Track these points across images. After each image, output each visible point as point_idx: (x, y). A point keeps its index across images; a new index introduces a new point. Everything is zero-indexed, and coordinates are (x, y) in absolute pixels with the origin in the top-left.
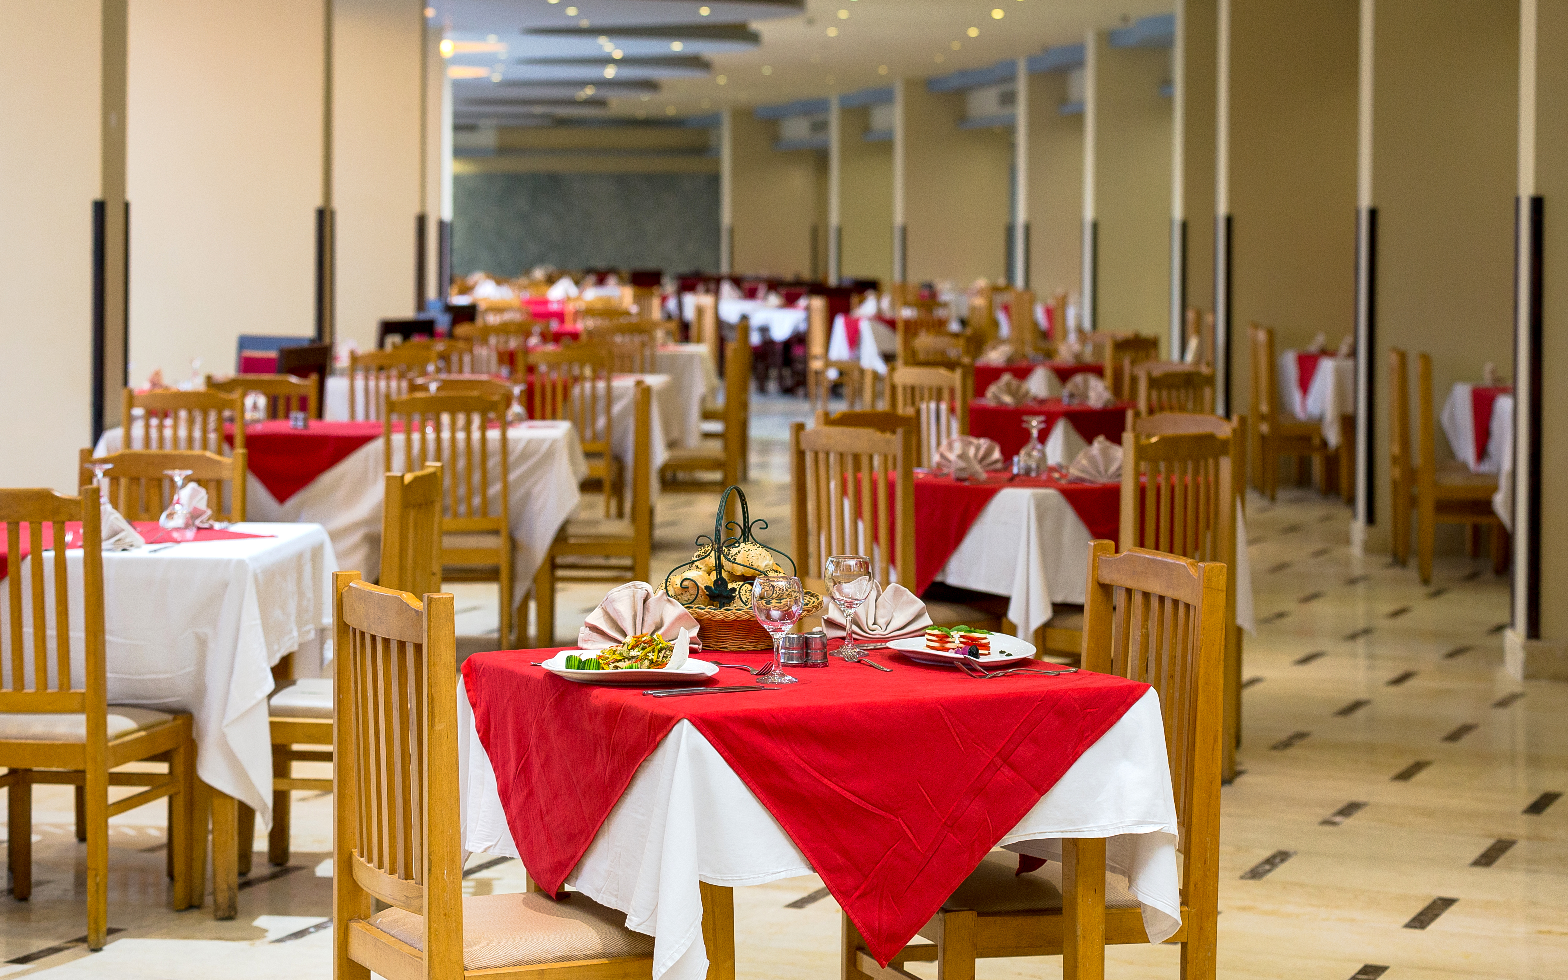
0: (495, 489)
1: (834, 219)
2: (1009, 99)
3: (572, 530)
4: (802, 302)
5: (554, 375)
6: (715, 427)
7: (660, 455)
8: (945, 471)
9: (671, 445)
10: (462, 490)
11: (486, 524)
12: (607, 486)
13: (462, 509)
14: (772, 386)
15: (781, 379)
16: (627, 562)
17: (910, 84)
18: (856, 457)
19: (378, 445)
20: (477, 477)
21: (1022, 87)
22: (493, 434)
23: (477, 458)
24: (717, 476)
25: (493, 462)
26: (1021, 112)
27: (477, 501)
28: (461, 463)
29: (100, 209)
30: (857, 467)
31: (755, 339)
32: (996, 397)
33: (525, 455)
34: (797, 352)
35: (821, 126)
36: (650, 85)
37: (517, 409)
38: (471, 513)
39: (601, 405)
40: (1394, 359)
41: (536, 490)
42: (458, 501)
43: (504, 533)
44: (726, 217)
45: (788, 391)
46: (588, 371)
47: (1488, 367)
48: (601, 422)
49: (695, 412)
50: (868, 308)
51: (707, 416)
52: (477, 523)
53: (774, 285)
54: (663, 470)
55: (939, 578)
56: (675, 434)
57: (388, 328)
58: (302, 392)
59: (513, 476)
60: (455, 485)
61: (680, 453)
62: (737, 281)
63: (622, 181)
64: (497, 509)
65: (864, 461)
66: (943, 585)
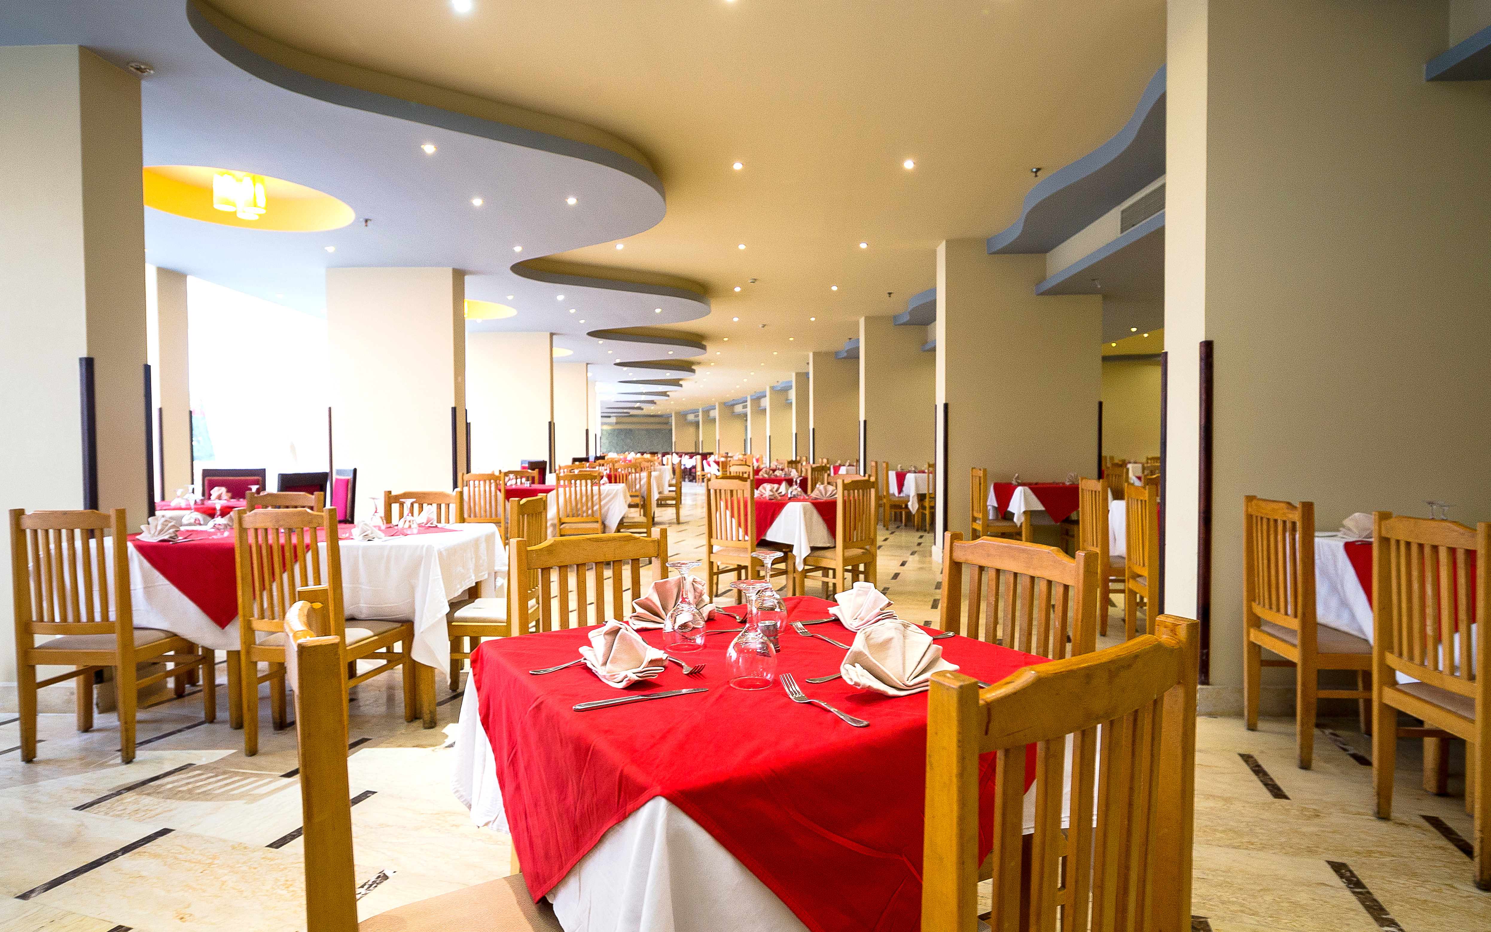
0: (596, 508)
1: (701, 439)
2: (745, 407)
3: (625, 520)
4: (694, 457)
5: (623, 472)
6: (674, 489)
7: (655, 496)
8: (764, 496)
9: (660, 493)
10: (585, 508)
11: (593, 519)
12: (640, 506)
13: (585, 514)
14: (687, 480)
15: (689, 478)
16: (645, 530)
17: (720, 404)
18: (732, 491)
19: (554, 492)
20: (590, 504)
21: (749, 403)
22: (595, 488)
23: (590, 497)
24: (674, 502)
25: (596, 498)
26: (749, 410)
27: (590, 512)
28: (584, 499)
29: (454, 410)
30: (732, 495)
31: (683, 467)
32: (762, 475)
33: (607, 495)
34: (693, 470)
35: (697, 416)
36: (652, 402)
37: (605, 479)
38: (588, 516)
39: (638, 481)
40: (873, 464)
41: (611, 507)
42: (584, 512)
43: (600, 522)
44: (674, 440)
45: (691, 481)
46: (633, 471)
47: (899, 466)
48: (638, 487)
49: (667, 485)
50: (711, 459)
51: (670, 486)
52: (590, 519)
53: (686, 454)
54: (658, 500)
55: (763, 538)
56: (661, 490)
57: (575, 460)
58: (533, 475)
59: (602, 503)
60: (582, 506)
61: (661, 495)
62: (677, 453)
63: (647, 430)
64: (598, 515)
65: (735, 493)
66: (765, 540)
